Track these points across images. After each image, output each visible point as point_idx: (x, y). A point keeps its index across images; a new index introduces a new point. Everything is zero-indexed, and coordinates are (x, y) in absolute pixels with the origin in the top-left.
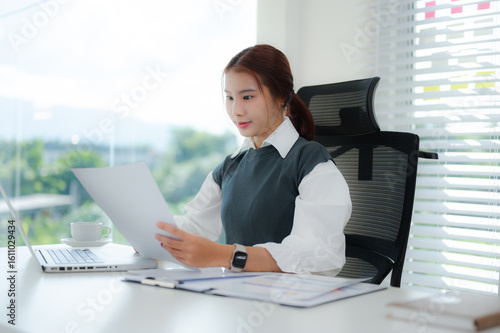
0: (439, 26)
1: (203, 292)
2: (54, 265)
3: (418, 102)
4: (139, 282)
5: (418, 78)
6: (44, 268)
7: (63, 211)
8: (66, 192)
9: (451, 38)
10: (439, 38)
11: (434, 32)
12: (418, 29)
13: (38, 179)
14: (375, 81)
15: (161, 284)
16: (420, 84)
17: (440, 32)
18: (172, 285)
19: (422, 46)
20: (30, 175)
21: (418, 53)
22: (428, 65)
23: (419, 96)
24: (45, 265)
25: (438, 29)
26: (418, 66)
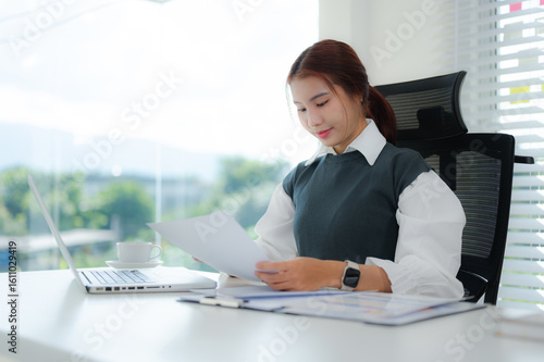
0: (526, 19)
1: (272, 311)
2: (99, 285)
3: (503, 106)
4: (197, 302)
5: (503, 78)
6: (88, 289)
7: (104, 247)
8: (107, 227)
9: (540, 32)
10: (526, 33)
11: (521, 26)
12: (502, 23)
13: (78, 213)
14: (462, 75)
15: (223, 303)
16: (506, 85)
17: (528, 26)
18: (235, 304)
19: (507, 43)
20: (69, 209)
21: (503, 51)
22: (514, 63)
23: (505, 99)
24: (89, 285)
25: (525, 22)
26: (503, 65)
